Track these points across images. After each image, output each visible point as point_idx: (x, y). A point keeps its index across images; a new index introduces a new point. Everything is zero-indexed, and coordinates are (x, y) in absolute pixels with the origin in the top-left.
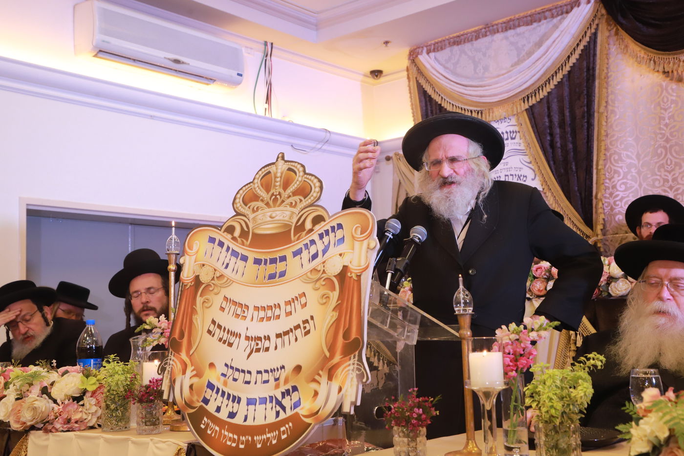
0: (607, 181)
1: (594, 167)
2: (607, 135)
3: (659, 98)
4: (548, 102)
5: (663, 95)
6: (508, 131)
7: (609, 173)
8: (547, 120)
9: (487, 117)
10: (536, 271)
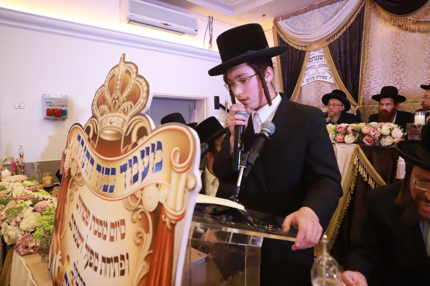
0: (367, 79)
1: (360, 73)
2: (368, 57)
3: (395, 38)
4: (339, 41)
5: (397, 38)
6: (319, 55)
7: (368, 76)
8: (338, 50)
9: (309, 49)
10: (339, 129)
